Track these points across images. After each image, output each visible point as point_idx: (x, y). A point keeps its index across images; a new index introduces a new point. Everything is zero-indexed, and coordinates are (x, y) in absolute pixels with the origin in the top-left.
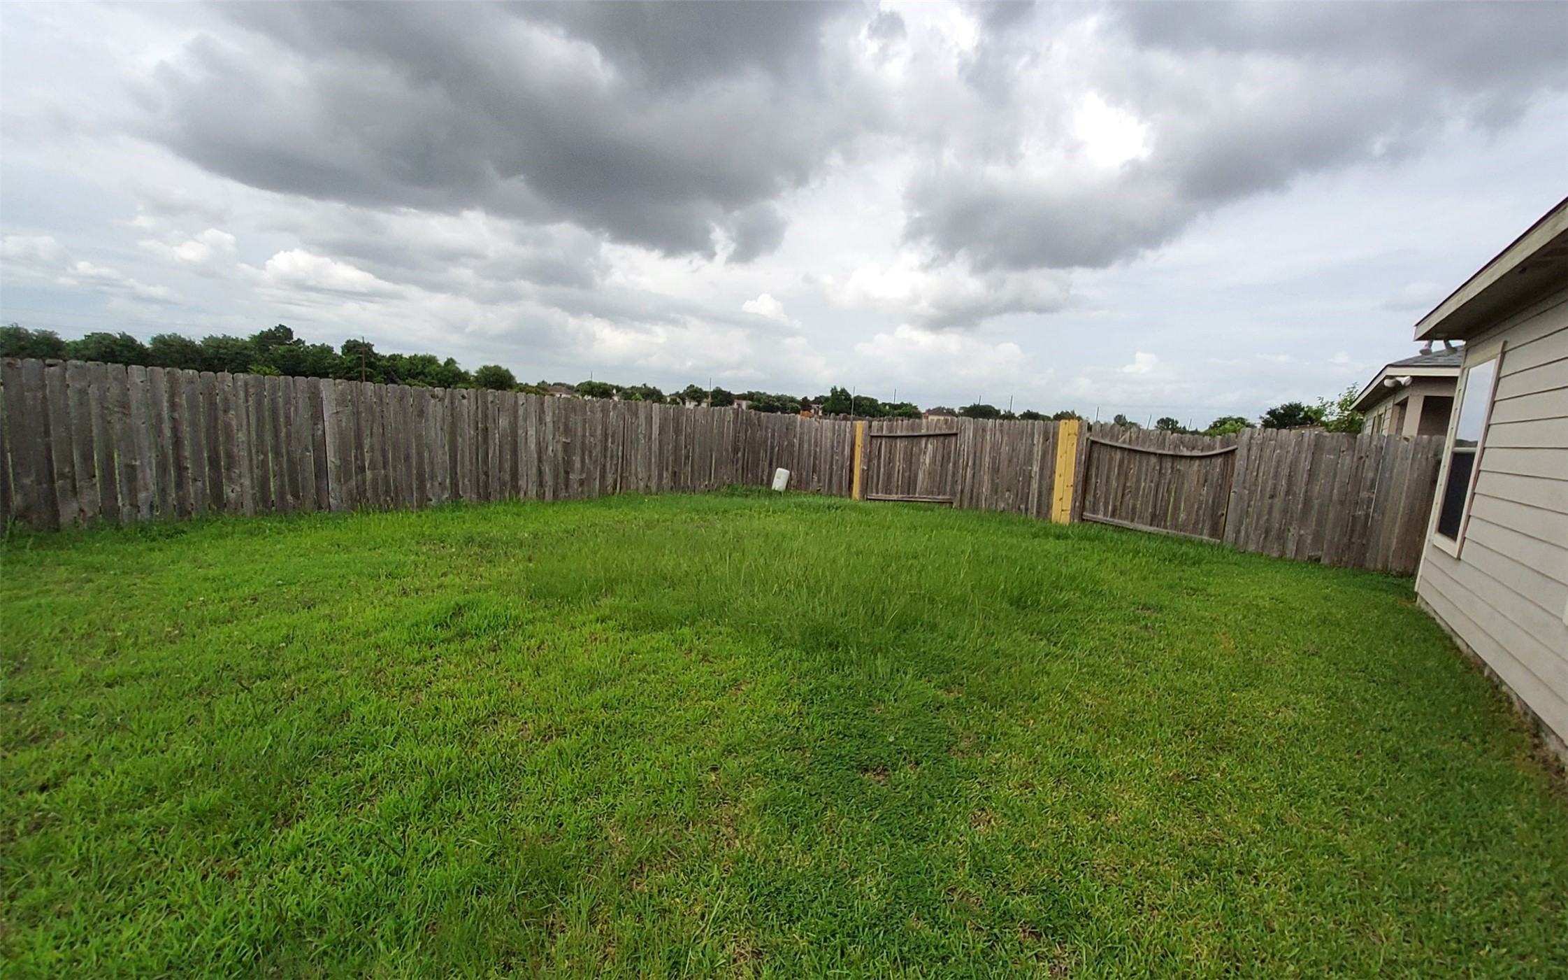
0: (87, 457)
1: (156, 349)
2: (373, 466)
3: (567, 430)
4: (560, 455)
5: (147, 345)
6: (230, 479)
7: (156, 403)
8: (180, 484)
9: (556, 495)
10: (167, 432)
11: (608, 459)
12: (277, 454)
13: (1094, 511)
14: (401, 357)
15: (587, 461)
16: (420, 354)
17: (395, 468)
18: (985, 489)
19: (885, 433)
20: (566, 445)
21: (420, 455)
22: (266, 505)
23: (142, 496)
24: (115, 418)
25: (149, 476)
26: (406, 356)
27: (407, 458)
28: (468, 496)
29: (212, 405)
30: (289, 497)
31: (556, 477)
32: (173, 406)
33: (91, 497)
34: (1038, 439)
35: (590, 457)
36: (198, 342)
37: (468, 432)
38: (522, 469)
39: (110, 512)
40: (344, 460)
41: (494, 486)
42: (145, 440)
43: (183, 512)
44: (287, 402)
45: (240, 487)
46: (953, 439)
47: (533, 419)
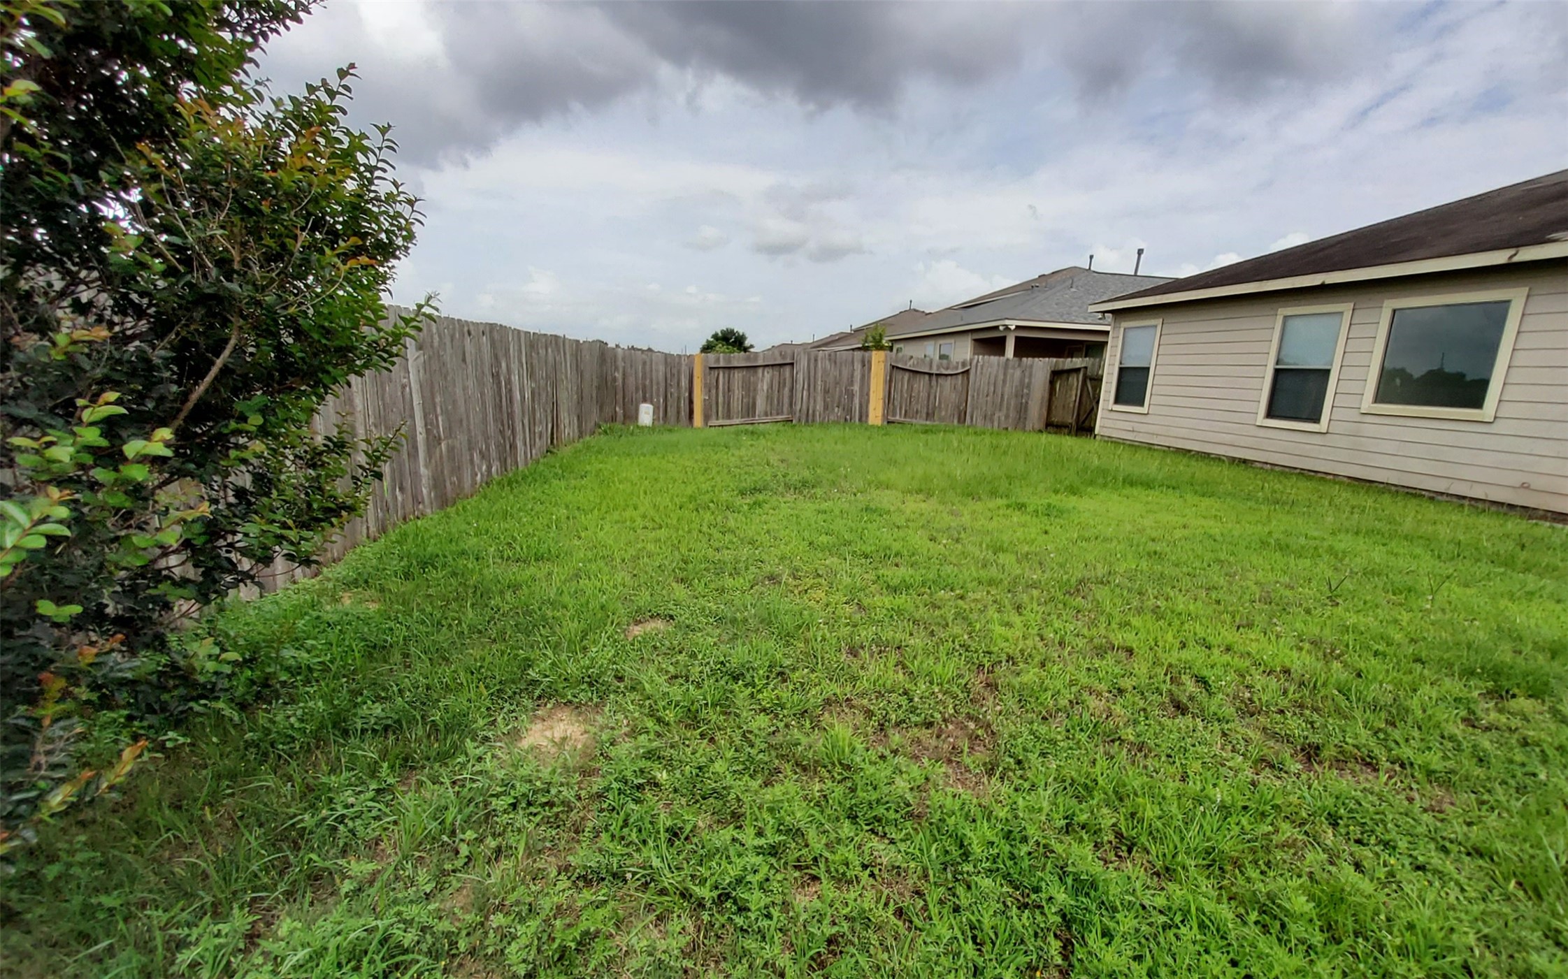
13: (894, 415)
18: (819, 407)
19: (722, 364)
34: (858, 366)
46: (788, 369)
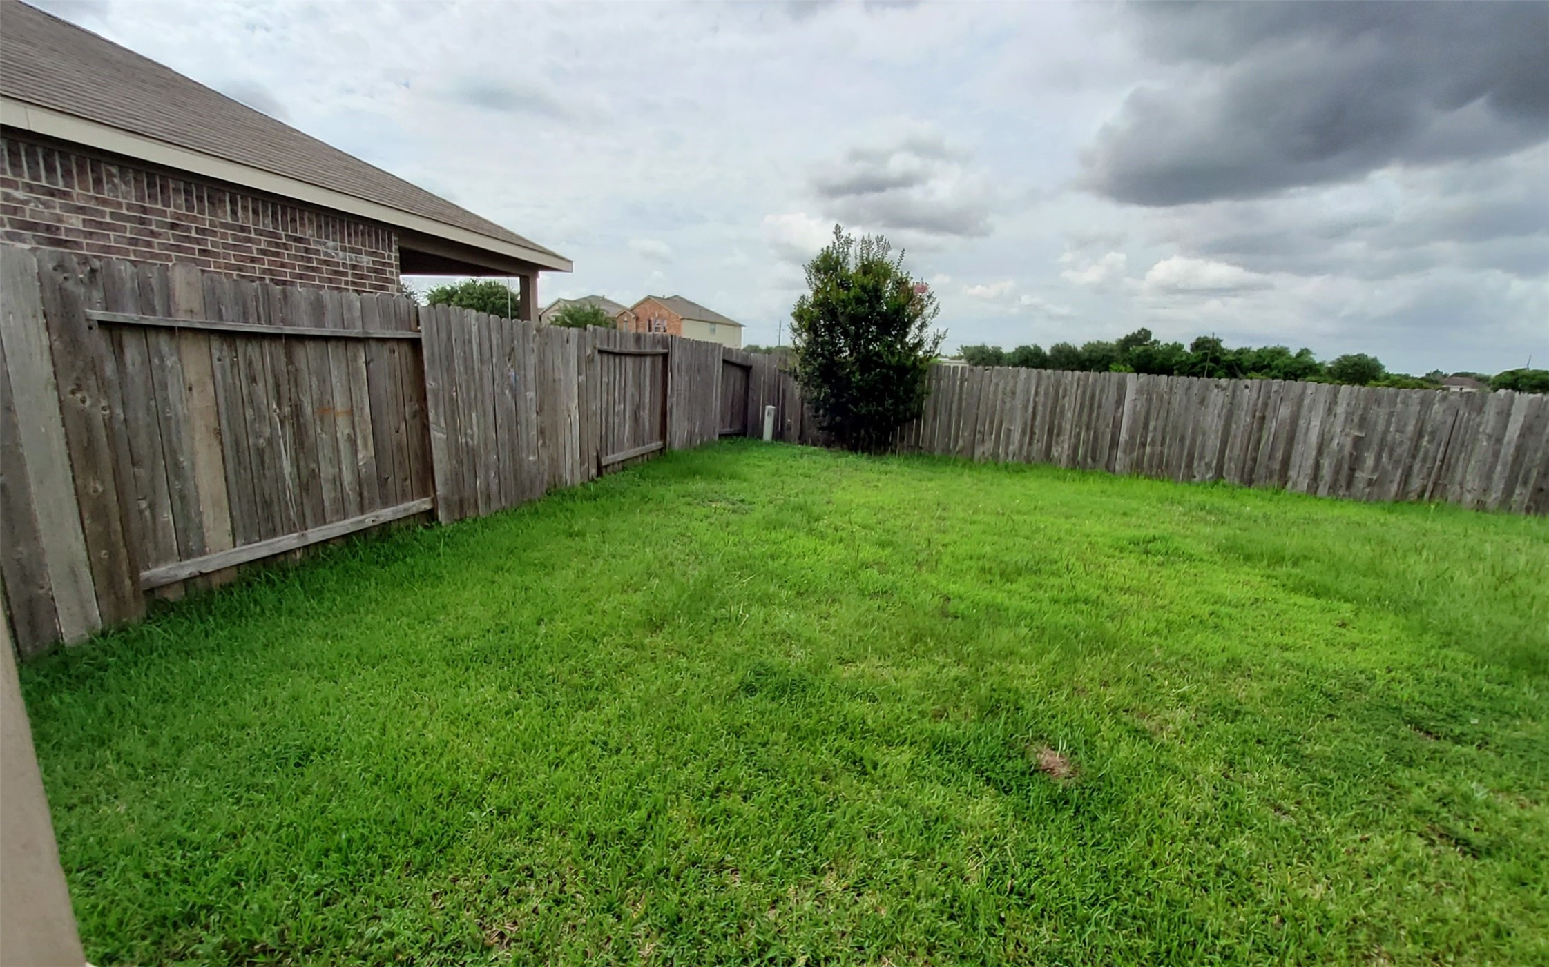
0: (992, 422)
1: (1053, 355)
2: (1153, 442)
3: (1363, 422)
4: (1348, 448)
5: (1048, 353)
6: (1057, 443)
7: (1028, 391)
8: (1030, 444)
9: (1333, 488)
10: (1030, 410)
11: (1418, 459)
12: (1088, 428)
14: (1248, 350)
15: (1384, 460)
16: (1271, 345)
17: (1170, 446)
20: (1357, 441)
21: (1194, 440)
22: (1075, 464)
23: (1011, 448)
24: (1008, 400)
25: (1016, 436)
26: (1255, 348)
27: (1182, 439)
28: (1231, 478)
29: (1057, 392)
30: (1089, 460)
31: (1337, 472)
32: (1037, 393)
33: (989, 446)
35: (1391, 455)
36: (1079, 349)
37: (1244, 419)
38: (1295, 459)
39: (995, 455)
40: (1132, 437)
41: (1260, 471)
42: (1018, 415)
43: (1028, 460)
44: (1102, 391)
45: (1061, 450)
47: (1321, 409)
